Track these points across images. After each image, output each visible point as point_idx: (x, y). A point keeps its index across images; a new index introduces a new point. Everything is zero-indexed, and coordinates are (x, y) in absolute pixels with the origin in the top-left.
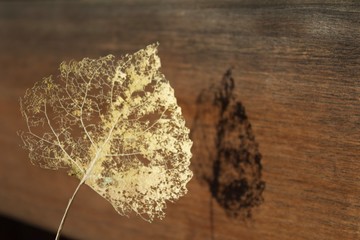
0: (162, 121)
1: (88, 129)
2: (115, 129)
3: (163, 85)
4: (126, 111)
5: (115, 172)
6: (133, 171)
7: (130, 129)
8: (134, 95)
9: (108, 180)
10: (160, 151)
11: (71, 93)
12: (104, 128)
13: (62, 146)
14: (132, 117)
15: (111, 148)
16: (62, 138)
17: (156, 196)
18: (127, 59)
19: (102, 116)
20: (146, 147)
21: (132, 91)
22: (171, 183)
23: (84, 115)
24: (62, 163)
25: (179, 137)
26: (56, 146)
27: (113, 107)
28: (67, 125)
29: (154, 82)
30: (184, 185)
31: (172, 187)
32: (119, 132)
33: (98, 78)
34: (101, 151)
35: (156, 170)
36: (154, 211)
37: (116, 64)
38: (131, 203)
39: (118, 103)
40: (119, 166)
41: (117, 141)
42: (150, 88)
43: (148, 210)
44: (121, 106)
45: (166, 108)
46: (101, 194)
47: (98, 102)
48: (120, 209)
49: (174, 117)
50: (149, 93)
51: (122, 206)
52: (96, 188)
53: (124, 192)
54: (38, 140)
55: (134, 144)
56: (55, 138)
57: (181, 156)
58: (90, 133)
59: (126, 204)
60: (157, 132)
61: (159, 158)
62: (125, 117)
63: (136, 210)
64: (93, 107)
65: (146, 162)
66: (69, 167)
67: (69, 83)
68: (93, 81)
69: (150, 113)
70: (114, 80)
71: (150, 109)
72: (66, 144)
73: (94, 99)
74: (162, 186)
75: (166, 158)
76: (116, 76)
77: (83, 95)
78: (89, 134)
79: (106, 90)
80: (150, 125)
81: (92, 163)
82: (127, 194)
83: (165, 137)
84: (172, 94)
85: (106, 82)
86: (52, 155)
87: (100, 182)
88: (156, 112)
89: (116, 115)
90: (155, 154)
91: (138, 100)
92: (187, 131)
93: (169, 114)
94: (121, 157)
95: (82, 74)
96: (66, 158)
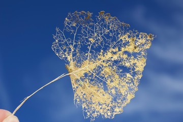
0: (128, 75)
1: (91, 52)
2: (104, 61)
3: (143, 58)
4: (115, 57)
5: (88, 82)
6: (96, 88)
7: (111, 67)
8: (126, 52)
9: (82, 83)
10: (116, 88)
11: (96, 28)
12: (99, 57)
13: (72, 50)
14: (116, 62)
15: (94, 69)
16: (75, 46)
17: (98, 108)
18: (135, 33)
19: (102, 51)
20: (112, 81)
21: (126, 49)
22: (109, 108)
23: (94, 44)
24: (66, 58)
25: (131, 89)
26: (70, 48)
27: (110, 50)
28: (83, 42)
29: (139, 54)
30: (115, 113)
31: (108, 110)
32: (104, 64)
33: (114, 31)
34: (89, 66)
35: (107, 96)
36: (91, 114)
37: (128, 31)
38: (84, 102)
39: (114, 50)
40: (92, 80)
41: (100, 68)
42: (135, 55)
43: (88, 111)
44: (115, 53)
45: (136, 70)
46: (73, 87)
47: (105, 43)
48: (76, 101)
49: (136, 78)
50: (133, 57)
51: (78, 100)
52: (73, 82)
53: (85, 94)
54: (64, 39)
55: (107, 75)
56: (72, 44)
57: (124, 99)
58: (90, 54)
59: (81, 101)
60: (122, 78)
61: (113, 91)
62: (113, 59)
63: (83, 107)
64: (101, 43)
65: (106, 89)
66: (68, 63)
67: (99, 23)
68: (111, 31)
69: (126, 67)
70: (121, 38)
71: (127, 65)
72: (75, 51)
73: (104, 40)
74: (104, 106)
75: (116, 94)
76: (124, 37)
77: (101, 34)
78: (89, 54)
79: (114, 39)
80: (121, 72)
81: (80, 69)
82: (85, 96)
83: (124, 84)
84: (144, 65)
85: (117, 36)
86: (65, 51)
87: (77, 80)
88: (129, 69)
89: (109, 55)
90: (113, 88)
91: (125, 56)
92: (136, 89)
93: (134, 74)
94: (96, 77)
95: (109, 23)
96: (70, 58)
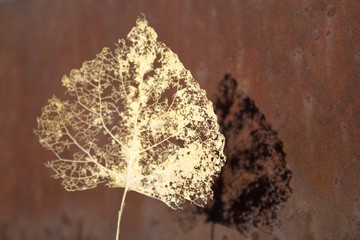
0: (179, 93)
1: (114, 133)
2: (139, 121)
3: (167, 53)
4: (144, 98)
5: (154, 166)
6: (172, 158)
7: (154, 115)
8: (146, 78)
9: (150, 178)
10: (189, 126)
11: (85, 103)
12: (127, 125)
13: (95, 161)
14: (150, 102)
15: (142, 143)
16: (93, 153)
17: (202, 175)
18: (121, 45)
19: (122, 114)
20: (175, 127)
21: (142, 75)
22: (210, 156)
23: (106, 120)
24: (100, 178)
25: (200, 103)
26: (90, 163)
27: (129, 101)
28: (92, 138)
29: (159, 56)
30: (221, 152)
31: (212, 159)
32: (144, 123)
33: (105, 77)
34: (133, 150)
35: (192, 147)
36: (205, 193)
37: (115, 55)
38: (182, 193)
39: (132, 94)
40: (156, 158)
41: (145, 134)
42: (157, 64)
43: (199, 194)
44: (137, 95)
45: (179, 77)
46: (149, 195)
47: (113, 102)
48: (172, 204)
49: (189, 84)
50: (158, 69)
51: (173, 200)
52: (142, 190)
53: (171, 183)
54: (70, 163)
55: (163, 129)
56: (87, 155)
57: (209, 122)
58: (117, 136)
59: (177, 196)
60: (179, 106)
61: (192, 133)
62: (144, 105)
63: (189, 199)
64: (111, 108)
65: (181, 143)
66: (108, 179)
67: (80, 94)
68: (102, 82)
69: (166, 90)
70: (121, 71)
71: (164, 85)
72: (98, 157)
73: (109, 100)
74: (204, 163)
75: (198, 131)
76: (121, 66)
77: (98, 100)
78: (115, 138)
79: (117, 84)
80: (169, 103)
81: (129, 166)
82: (174, 185)
83: (188, 110)
84: (177, 59)
85: (114, 76)
86: (89, 173)
87: (144, 181)
88: (171, 86)
89: (134, 107)
90: (186, 131)
91: (151, 80)
92: (204, 93)
93: (183, 83)
94: (155, 149)
95: (89, 79)
96: (103, 172)
